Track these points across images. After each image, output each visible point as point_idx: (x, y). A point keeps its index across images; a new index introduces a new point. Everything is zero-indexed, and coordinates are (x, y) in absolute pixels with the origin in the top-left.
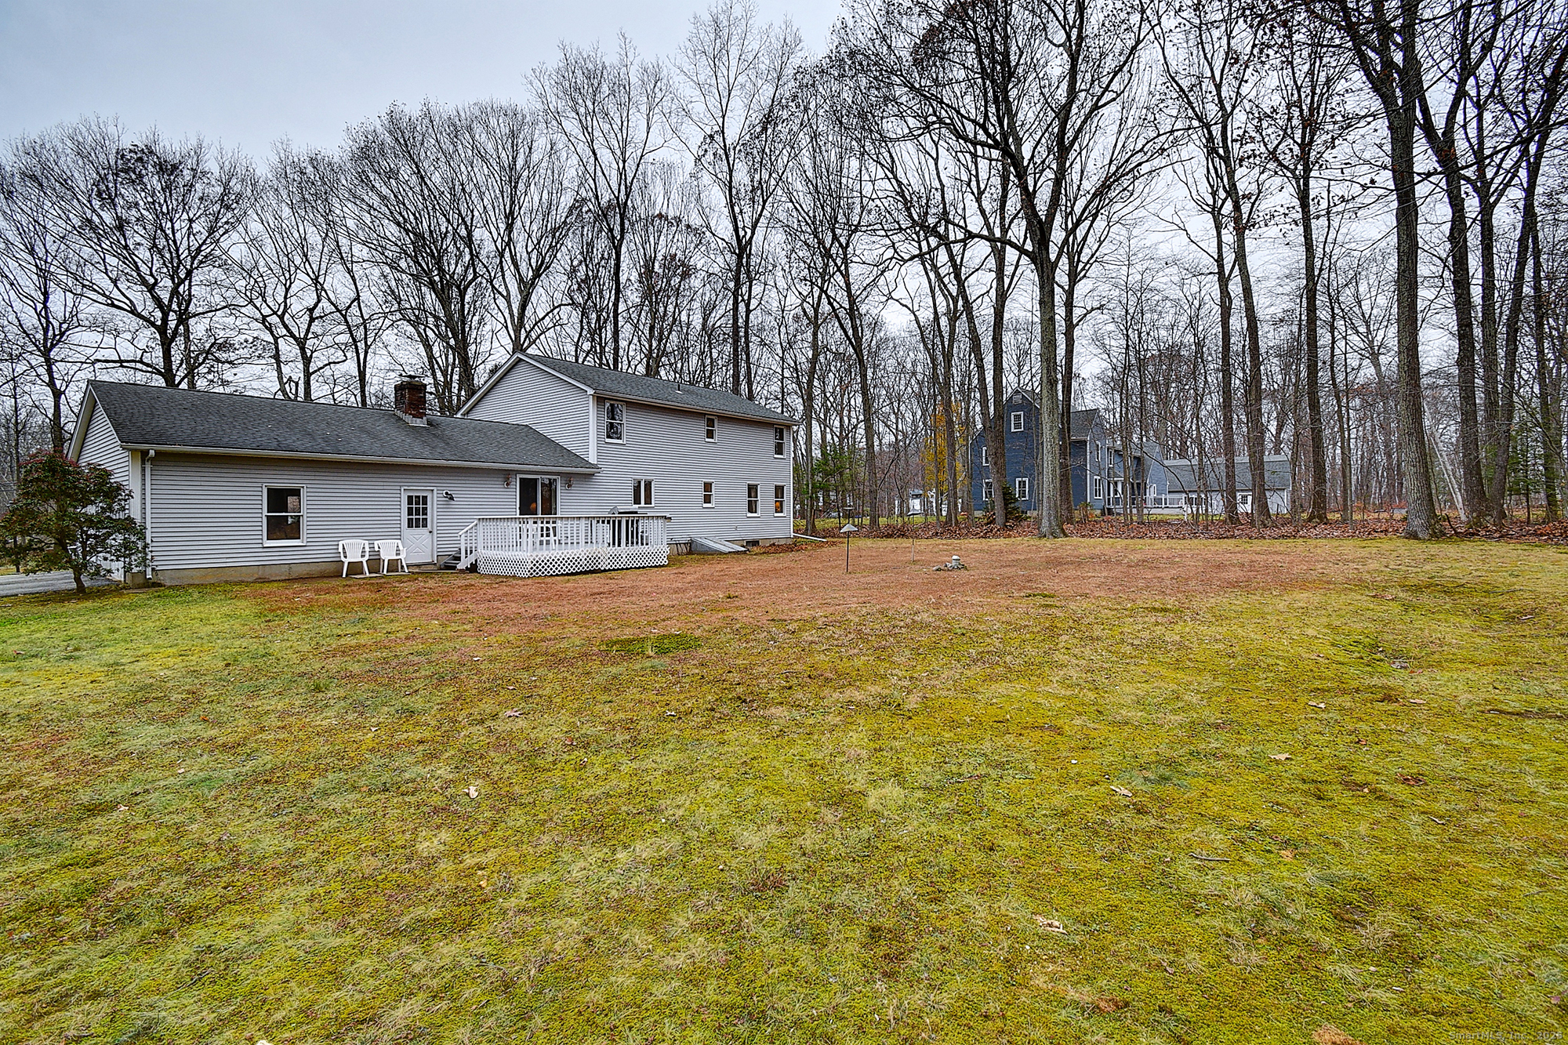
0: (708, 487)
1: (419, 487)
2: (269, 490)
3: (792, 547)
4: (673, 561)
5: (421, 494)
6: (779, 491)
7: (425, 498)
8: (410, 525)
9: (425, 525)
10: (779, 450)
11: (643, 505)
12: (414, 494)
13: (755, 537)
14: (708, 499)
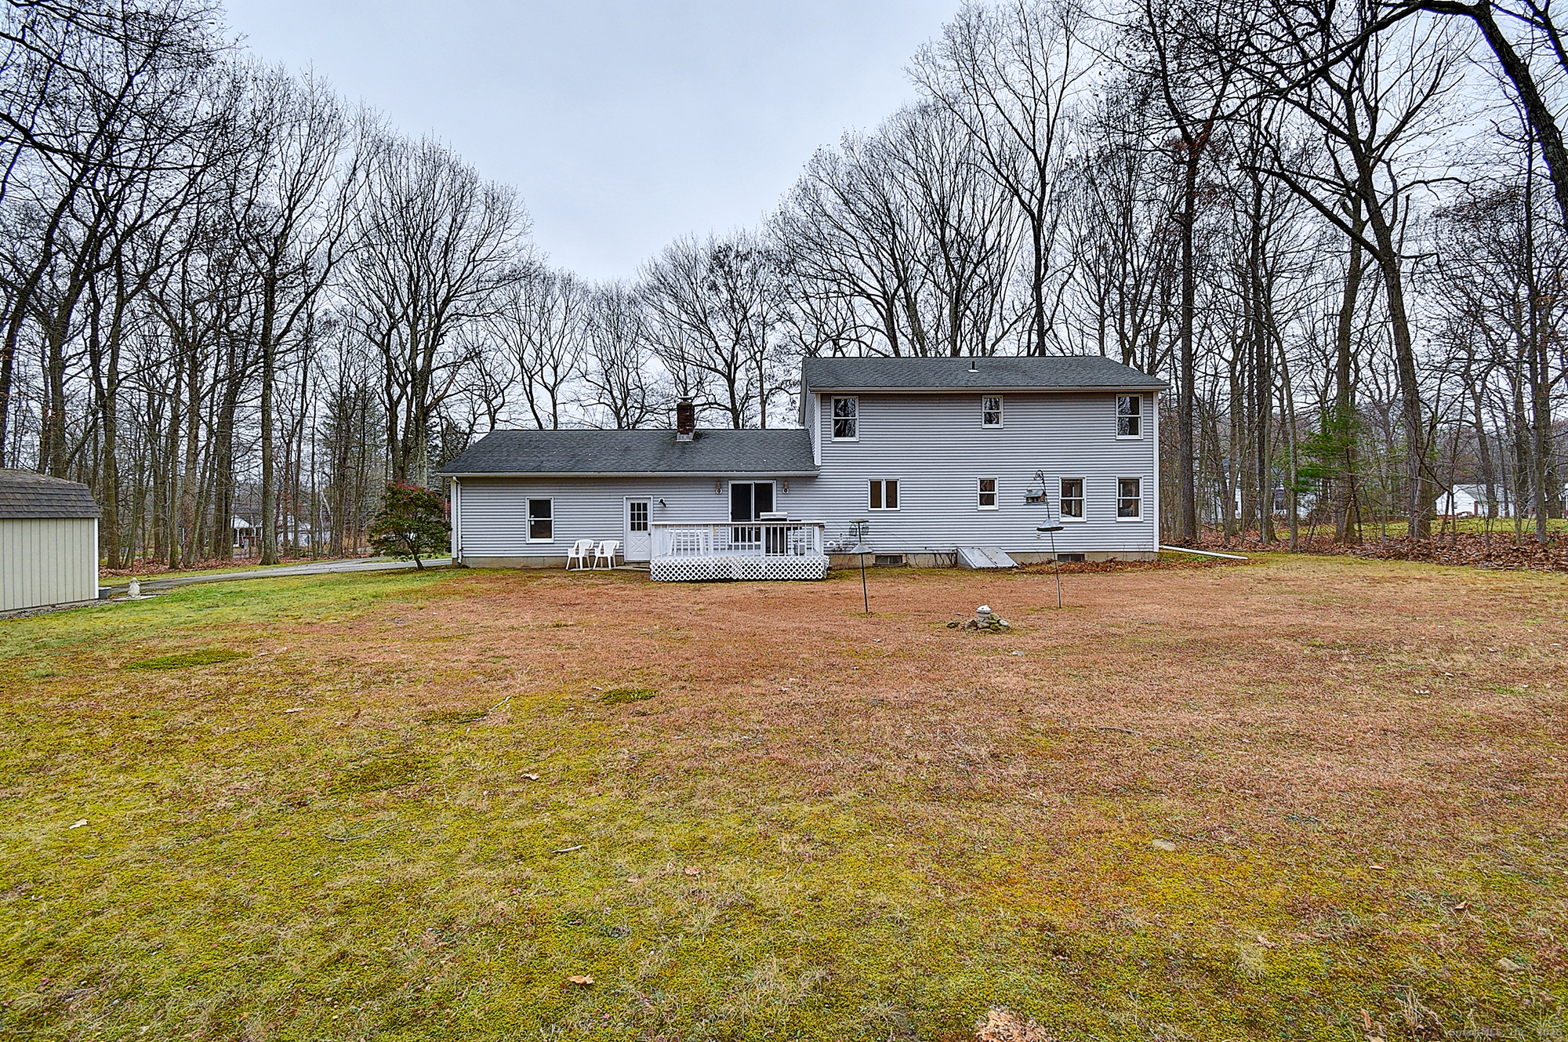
0: (987, 485)
1: (639, 495)
2: (531, 502)
3: (1160, 562)
4: (832, 573)
5: (642, 502)
6: (1129, 486)
7: (645, 505)
8: (633, 529)
9: (645, 529)
10: (1132, 427)
11: (884, 507)
12: (636, 502)
13: (1077, 549)
14: (988, 500)
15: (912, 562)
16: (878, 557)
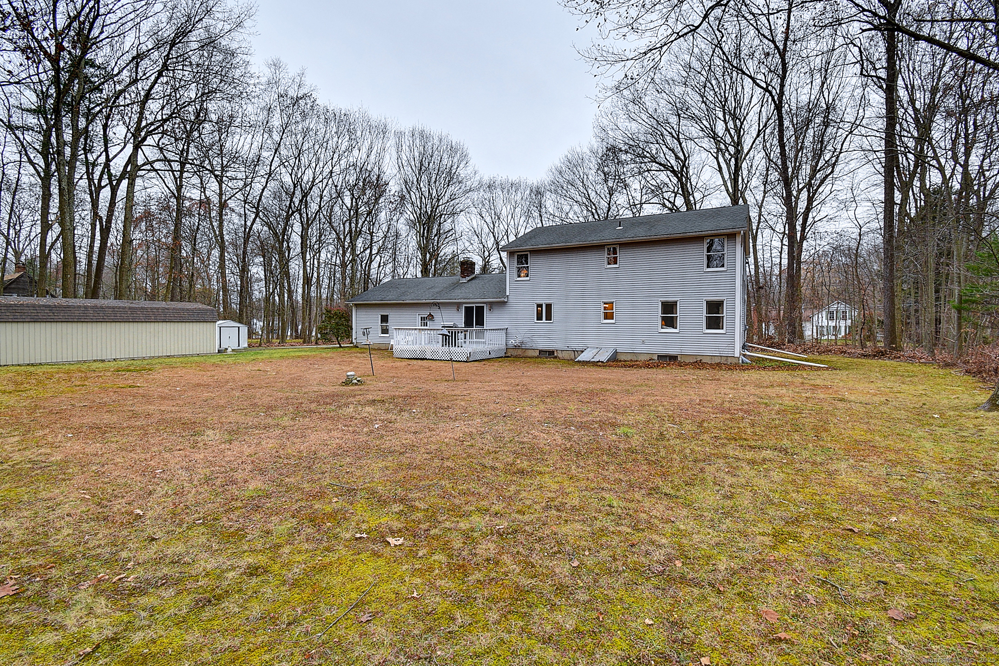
1: (423, 313)
2: (381, 316)
6: (715, 307)
11: (544, 321)
12: (423, 316)
13: (672, 351)
14: (609, 316)
15: (560, 355)
16: (540, 351)
